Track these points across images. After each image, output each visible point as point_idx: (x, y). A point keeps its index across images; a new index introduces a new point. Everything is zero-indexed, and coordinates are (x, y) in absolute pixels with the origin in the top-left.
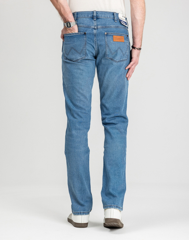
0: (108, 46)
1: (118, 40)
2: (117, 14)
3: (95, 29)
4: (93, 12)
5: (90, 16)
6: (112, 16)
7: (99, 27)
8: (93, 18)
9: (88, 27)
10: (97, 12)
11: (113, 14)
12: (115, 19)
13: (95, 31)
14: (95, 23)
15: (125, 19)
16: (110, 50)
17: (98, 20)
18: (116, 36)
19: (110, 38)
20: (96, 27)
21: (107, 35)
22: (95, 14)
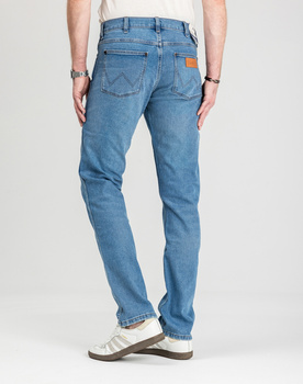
0: (178, 74)
1: (191, 66)
2: (187, 25)
3: (159, 47)
4: (154, 19)
5: (150, 25)
6: (181, 28)
7: (165, 43)
8: (155, 29)
12: (186, 32)
17: (163, 32)
18: (189, 59)
20: (160, 44)
22: (158, 23)
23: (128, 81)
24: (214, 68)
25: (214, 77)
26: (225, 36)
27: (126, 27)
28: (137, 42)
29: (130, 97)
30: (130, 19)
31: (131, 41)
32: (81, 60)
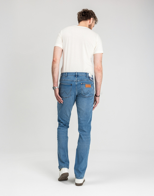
0: (83, 90)
1: (88, 87)
2: (88, 74)
3: (76, 82)
4: (76, 73)
5: (74, 75)
6: (85, 75)
7: (78, 80)
8: (75, 76)
9: (73, 81)
10: (78, 73)
11: (86, 73)
12: (87, 76)
13: (76, 83)
14: (76, 79)
15: (91, 76)
16: (84, 92)
17: (78, 77)
18: (87, 85)
19: (84, 86)
20: (77, 81)
21: (82, 84)
22: (76, 74)
23: (66, 93)
24: (98, 92)
25: (98, 95)
26: (102, 82)
27: (66, 76)
28: (69, 81)
29: (67, 98)
30: (68, 73)
31: (67, 80)
32: (57, 83)
